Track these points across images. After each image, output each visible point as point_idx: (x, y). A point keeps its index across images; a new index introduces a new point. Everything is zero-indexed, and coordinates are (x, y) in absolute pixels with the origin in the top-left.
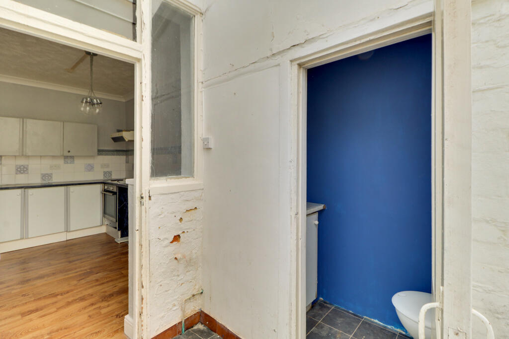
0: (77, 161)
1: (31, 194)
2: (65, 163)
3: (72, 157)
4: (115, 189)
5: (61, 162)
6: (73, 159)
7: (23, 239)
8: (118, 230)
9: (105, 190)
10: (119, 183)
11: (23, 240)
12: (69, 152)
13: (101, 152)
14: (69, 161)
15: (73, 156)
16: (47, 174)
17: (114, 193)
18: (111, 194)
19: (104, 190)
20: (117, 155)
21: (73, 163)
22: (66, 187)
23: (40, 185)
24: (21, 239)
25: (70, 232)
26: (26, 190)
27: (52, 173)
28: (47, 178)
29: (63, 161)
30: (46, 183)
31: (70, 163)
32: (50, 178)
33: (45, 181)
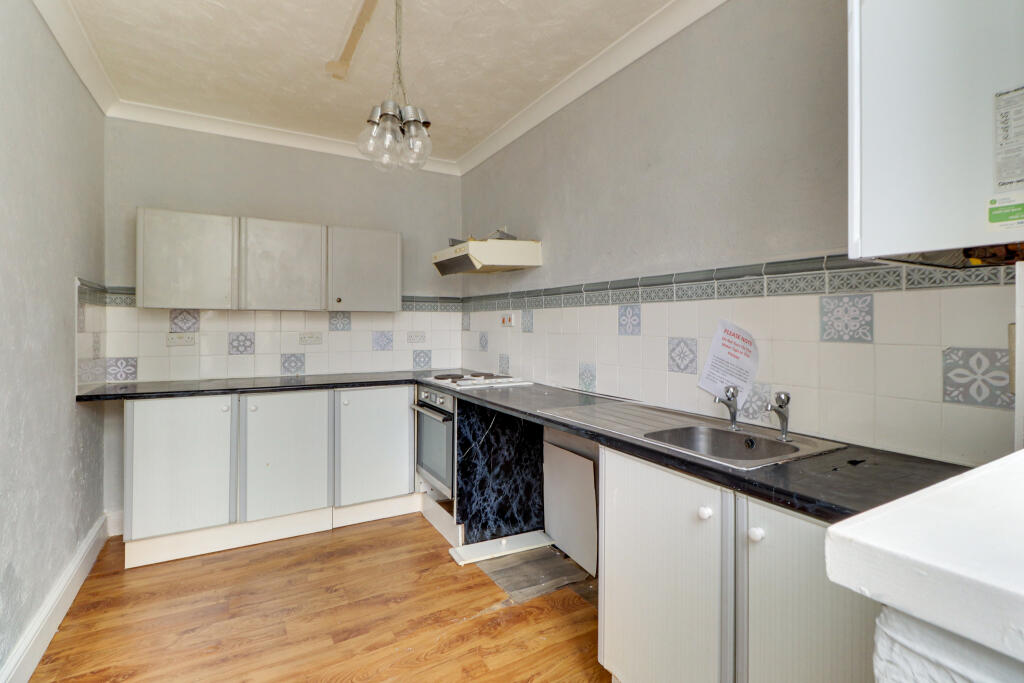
0: (357, 325)
1: (253, 408)
2: (331, 329)
3: (346, 314)
4: (449, 405)
5: (322, 326)
6: (349, 318)
7: (236, 522)
8: (458, 523)
9: (422, 404)
10: (458, 388)
11: (235, 525)
12: (339, 300)
13: (409, 302)
14: (340, 325)
15: (349, 312)
16: (293, 355)
17: (448, 417)
18: (440, 418)
19: (419, 401)
20: (442, 310)
21: (349, 329)
22: (331, 391)
23: (277, 384)
24: (230, 523)
25: (340, 507)
26: (243, 397)
27: (304, 355)
28: (293, 364)
29: (327, 323)
30: (291, 378)
31: (342, 330)
32: (299, 364)
33: (289, 371)
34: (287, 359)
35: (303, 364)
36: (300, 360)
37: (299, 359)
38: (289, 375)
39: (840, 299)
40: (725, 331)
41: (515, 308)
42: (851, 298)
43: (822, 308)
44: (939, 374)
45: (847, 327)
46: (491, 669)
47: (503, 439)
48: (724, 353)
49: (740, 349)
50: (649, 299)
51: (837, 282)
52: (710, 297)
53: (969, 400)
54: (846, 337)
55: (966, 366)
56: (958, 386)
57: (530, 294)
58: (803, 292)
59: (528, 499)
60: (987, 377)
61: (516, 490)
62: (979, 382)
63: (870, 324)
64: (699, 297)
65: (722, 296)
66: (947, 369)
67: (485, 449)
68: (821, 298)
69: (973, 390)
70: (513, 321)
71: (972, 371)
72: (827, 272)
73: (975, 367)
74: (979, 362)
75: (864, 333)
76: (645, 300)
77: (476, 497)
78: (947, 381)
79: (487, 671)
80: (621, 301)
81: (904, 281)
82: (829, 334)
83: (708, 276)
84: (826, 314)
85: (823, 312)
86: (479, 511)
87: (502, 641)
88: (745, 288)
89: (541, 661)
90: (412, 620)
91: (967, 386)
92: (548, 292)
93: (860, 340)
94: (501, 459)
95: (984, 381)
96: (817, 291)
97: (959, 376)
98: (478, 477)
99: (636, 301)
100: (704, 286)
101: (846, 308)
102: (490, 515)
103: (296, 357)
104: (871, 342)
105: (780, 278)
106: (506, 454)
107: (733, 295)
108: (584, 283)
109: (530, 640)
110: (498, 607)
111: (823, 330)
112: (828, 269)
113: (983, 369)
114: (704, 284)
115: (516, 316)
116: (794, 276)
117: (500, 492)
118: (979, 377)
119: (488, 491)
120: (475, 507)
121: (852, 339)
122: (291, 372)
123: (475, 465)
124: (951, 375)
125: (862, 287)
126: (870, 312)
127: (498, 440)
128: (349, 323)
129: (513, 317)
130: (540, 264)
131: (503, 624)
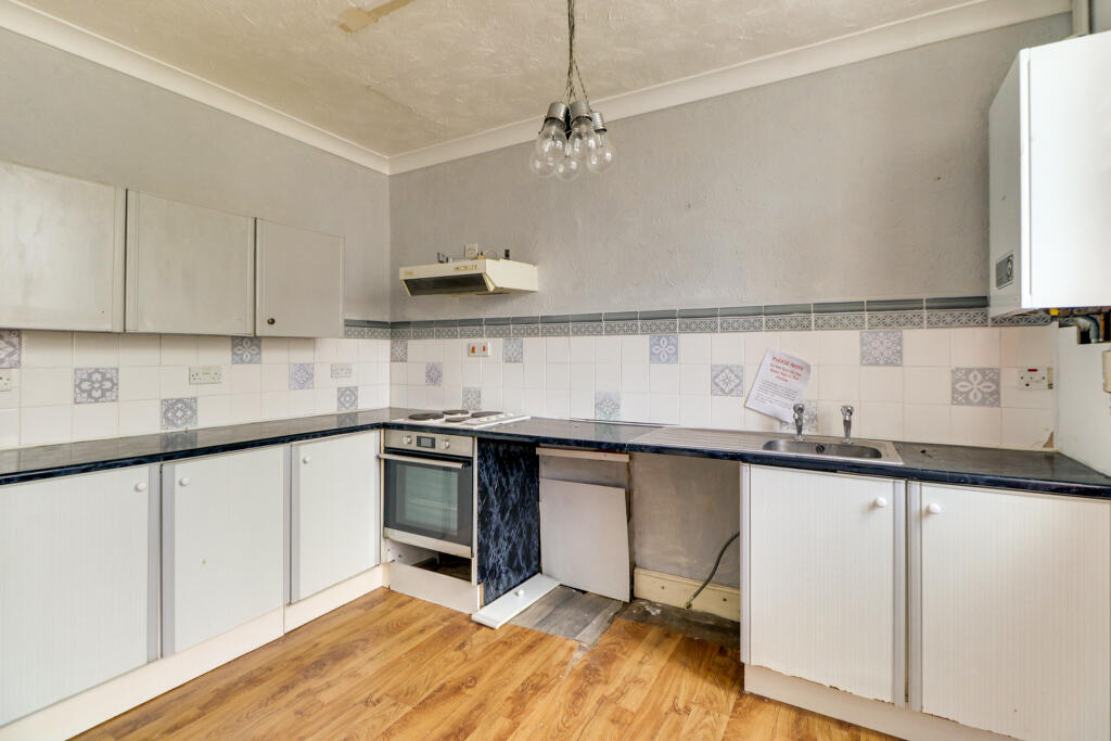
0: (270, 356)
2: (234, 362)
3: (255, 341)
5: (222, 357)
6: (259, 346)
7: (157, 659)
8: (478, 583)
10: (474, 427)
11: (154, 664)
12: (272, 322)
13: (354, 327)
14: (247, 356)
15: (259, 338)
16: (181, 401)
19: (387, 449)
21: (259, 362)
22: (287, 447)
24: (149, 662)
26: (167, 466)
27: (195, 399)
28: (179, 414)
29: (230, 353)
30: (177, 435)
31: (250, 362)
32: (189, 413)
33: (174, 424)
34: (170, 407)
35: (195, 412)
36: (191, 408)
37: (189, 405)
38: (175, 430)
39: (877, 333)
40: (774, 358)
41: (491, 335)
42: (886, 334)
43: (862, 340)
44: (950, 386)
45: (882, 354)
46: (634, 710)
47: (512, 480)
48: (772, 377)
49: (789, 373)
50: (688, 329)
51: (874, 321)
52: (758, 329)
53: (968, 402)
54: (882, 362)
55: (967, 380)
56: (962, 393)
57: (517, 321)
58: (846, 327)
59: (529, 543)
60: (980, 387)
61: (521, 535)
62: (975, 390)
63: (900, 352)
64: (747, 329)
65: (769, 329)
66: (954, 383)
67: (499, 494)
68: (861, 334)
69: (971, 396)
70: (489, 351)
71: (970, 382)
72: (867, 313)
73: (972, 380)
74: (975, 377)
75: (895, 359)
76: (682, 331)
77: (493, 550)
78: (954, 391)
79: (633, 714)
80: (653, 332)
81: (925, 322)
82: (868, 360)
83: (757, 312)
84: (866, 344)
85: (863, 344)
86: (494, 564)
87: (618, 683)
88: (794, 323)
89: (667, 688)
90: (509, 698)
91: (968, 393)
92: (547, 320)
93: (892, 364)
94: (510, 503)
95: (979, 389)
96: (857, 327)
97: (962, 387)
98: (494, 527)
99: (674, 331)
100: (752, 320)
101: (881, 340)
102: (502, 568)
103: (185, 404)
104: (901, 365)
105: (827, 316)
106: (514, 497)
107: (782, 328)
108: (603, 312)
109: (639, 672)
110: (578, 655)
111: (863, 357)
112: (868, 310)
113: (978, 381)
114: (752, 319)
115: (495, 345)
116: (839, 315)
117: (509, 539)
118: (975, 386)
119: (501, 540)
120: (491, 561)
121: (886, 364)
122: (177, 426)
123: (491, 514)
124: (957, 386)
125: (895, 325)
126: (900, 344)
127: (508, 483)
128: (259, 353)
129: (489, 346)
130: (536, 289)
131: (601, 668)
